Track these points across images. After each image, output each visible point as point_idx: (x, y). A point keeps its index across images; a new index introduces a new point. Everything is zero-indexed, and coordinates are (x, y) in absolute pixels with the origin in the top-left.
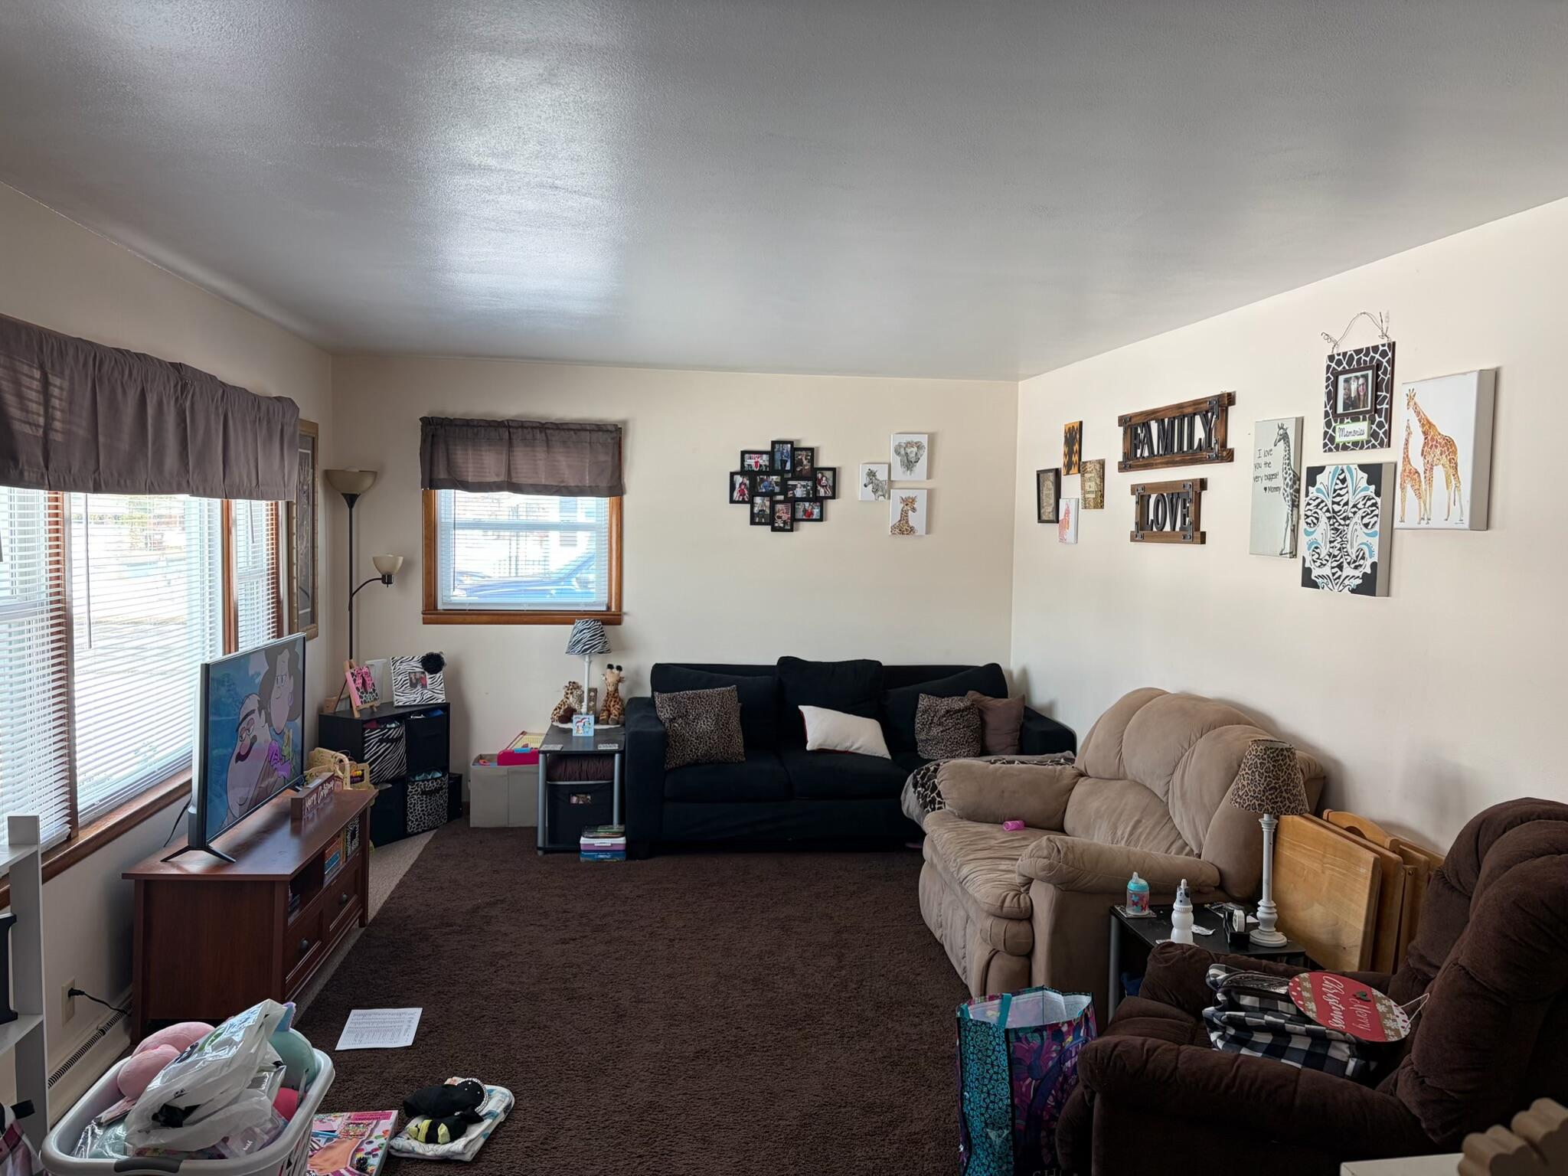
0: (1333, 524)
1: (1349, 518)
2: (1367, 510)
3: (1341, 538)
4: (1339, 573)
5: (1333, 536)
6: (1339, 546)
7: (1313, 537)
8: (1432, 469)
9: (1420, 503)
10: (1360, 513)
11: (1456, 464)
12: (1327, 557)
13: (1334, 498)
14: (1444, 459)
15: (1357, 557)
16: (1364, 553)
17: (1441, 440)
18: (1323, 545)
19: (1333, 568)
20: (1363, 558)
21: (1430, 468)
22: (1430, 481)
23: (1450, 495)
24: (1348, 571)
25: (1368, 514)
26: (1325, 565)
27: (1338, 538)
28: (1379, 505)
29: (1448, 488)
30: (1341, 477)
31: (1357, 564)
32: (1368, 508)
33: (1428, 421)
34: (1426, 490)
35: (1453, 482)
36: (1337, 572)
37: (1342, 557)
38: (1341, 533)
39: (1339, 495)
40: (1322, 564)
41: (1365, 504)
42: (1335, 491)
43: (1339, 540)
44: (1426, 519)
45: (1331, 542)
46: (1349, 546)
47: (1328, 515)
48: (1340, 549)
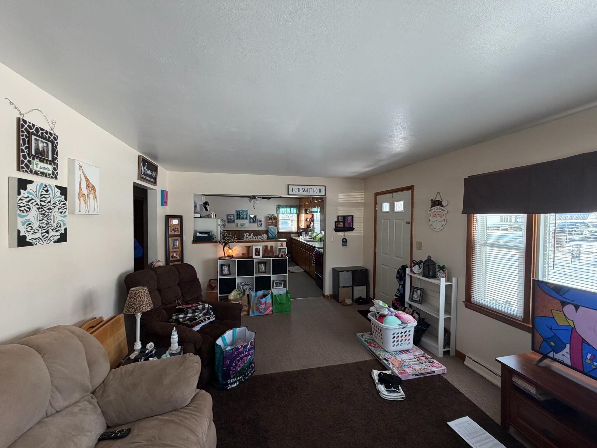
0: (42, 211)
1: (51, 209)
2: (61, 206)
3: (47, 218)
4: (47, 235)
5: (42, 217)
6: (46, 222)
7: (27, 218)
8: (89, 194)
9: (85, 206)
10: (58, 207)
11: (96, 194)
12: (38, 229)
13: (41, 198)
14: (92, 192)
15: (57, 226)
16: (60, 225)
17: (91, 186)
18: (34, 222)
19: (42, 233)
20: (60, 227)
21: (88, 194)
22: (89, 198)
23: (95, 204)
24: (52, 233)
25: (62, 208)
26: (36, 232)
27: (45, 218)
28: (67, 204)
29: (94, 202)
30: (46, 189)
31: (57, 229)
32: (62, 205)
33: (87, 178)
34: (88, 201)
35: (95, 200)
36: (45, 235)
37: (48, 227)
38: (47, 216)
39: (44, 197)
40: (34, 232)
41: (60, 203)
42: (41, 195)
43: (46, 219)
44: (88, 211)
45: (40, 220)
46: (52, 222)
47: (37, 206)
48: (46, 224)
